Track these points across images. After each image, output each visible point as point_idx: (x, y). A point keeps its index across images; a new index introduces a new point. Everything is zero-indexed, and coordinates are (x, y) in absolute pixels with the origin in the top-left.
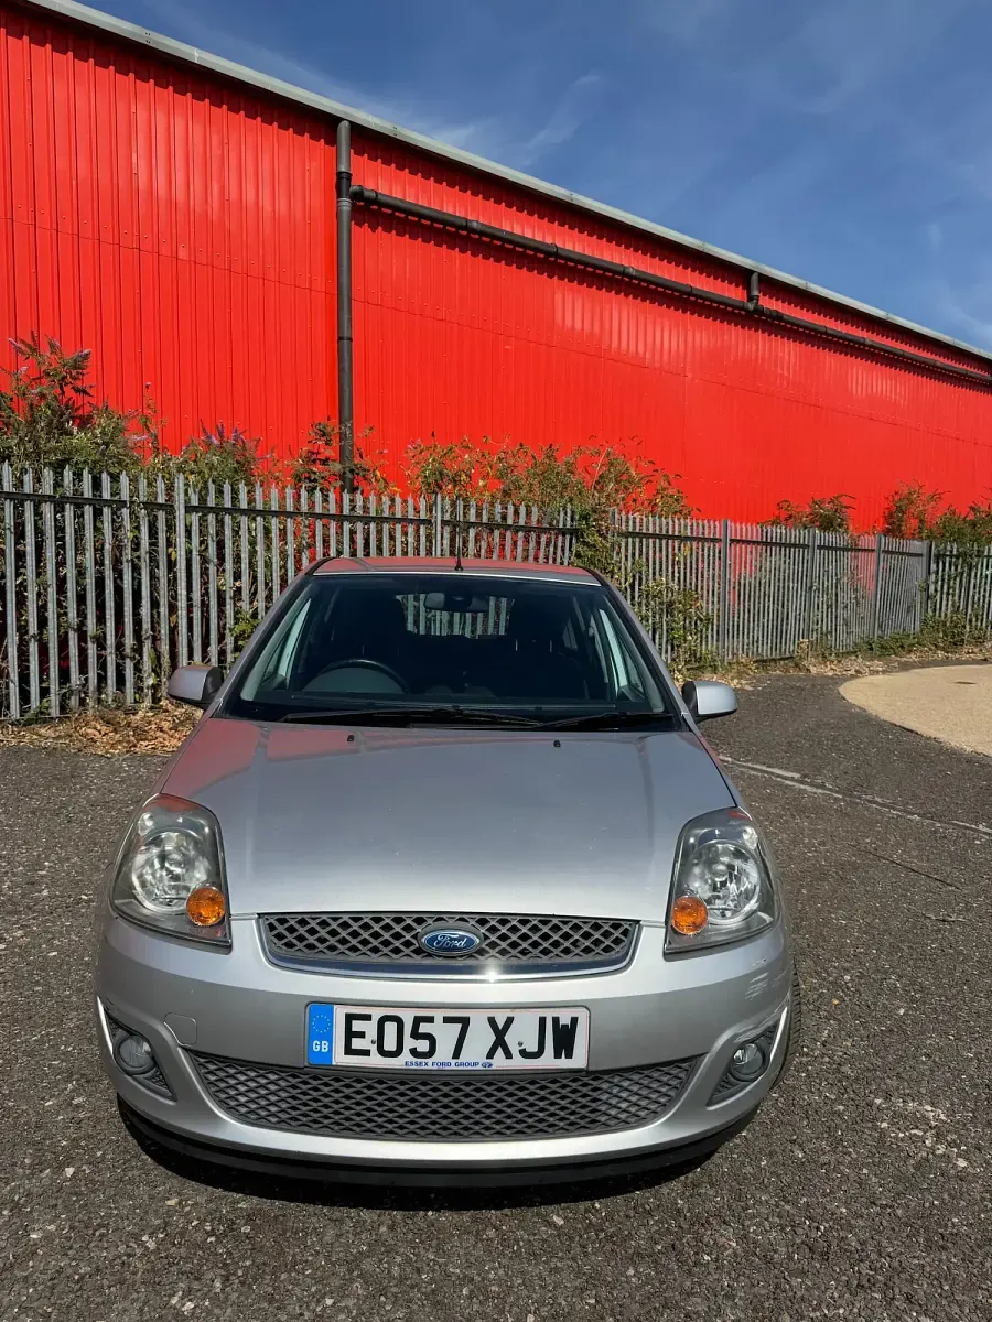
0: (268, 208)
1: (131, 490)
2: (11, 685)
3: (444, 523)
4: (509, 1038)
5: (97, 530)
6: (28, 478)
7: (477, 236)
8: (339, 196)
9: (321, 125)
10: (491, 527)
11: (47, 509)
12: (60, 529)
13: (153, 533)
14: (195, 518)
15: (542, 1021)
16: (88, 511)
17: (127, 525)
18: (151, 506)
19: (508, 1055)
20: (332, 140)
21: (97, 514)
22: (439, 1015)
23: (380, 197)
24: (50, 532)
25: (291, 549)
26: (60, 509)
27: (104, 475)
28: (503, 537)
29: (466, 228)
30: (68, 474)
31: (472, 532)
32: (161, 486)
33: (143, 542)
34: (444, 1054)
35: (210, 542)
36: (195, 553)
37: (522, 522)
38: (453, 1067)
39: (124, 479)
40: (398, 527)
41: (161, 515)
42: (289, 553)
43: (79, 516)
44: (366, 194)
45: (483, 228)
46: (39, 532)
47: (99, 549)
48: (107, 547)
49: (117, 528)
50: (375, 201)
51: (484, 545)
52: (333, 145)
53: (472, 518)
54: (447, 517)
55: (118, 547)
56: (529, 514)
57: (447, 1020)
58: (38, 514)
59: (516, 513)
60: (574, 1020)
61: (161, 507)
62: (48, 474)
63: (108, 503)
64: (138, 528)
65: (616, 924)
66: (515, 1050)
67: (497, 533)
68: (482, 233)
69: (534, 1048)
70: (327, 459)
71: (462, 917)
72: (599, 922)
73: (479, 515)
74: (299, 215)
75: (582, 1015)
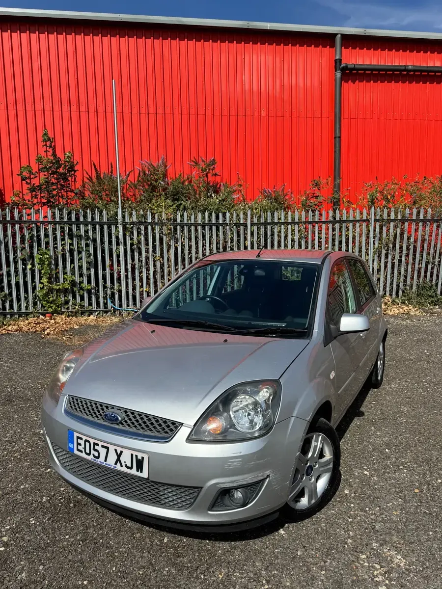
0: (301, 85)
1: (230, 219)
2: (187, 295)
3: (376, 221)
4: (122, 458)
5: (217, 235)
6: (193, 217)
7: (412, 73)
8: (336, 71)
9: (327, 40)
10: (403, 221)
11: (199, 228)
12: (204, 236)
13: (239, 236)
14: (255, 228)
15: (132, 455)
16: (214, 228)
17: (229, 233)
18: (238, 225)
19: (122, 466)
20: (333, 45)
21: (218, 230)
22: (101, 444)
23: (356, 66)
24: (200, 236)
25: (296, 238)
26: (204, 228)
27: (220, 214)
28: (410, 226)
29: (405, 70)
30: (207, 214)
31: (392, 224)
32: (242, 216)
33: (235, 239)
34: (102, 459)
35: (261, 237)
36: (255, 243)
37: (421, 217)
38: (104, 465)
39: (228, 215)
40: (351, 225)
41: (242, 228)
42: (295, 240)
43: (211, 230)
44: (349, 66)
45: (415, 68)
46: (196, 237)
47: (218, 243)
48: (221, 242)
49: (225, 234)
50: (354, 69)
51: (399, 230)
52: (333, 48)
53: (392, 217)
54: (378, 217)
55: (225, 242)
56: (426, 213)
57: (103, 446)
58: (196, 230)
59: (419, 213)
60: (143, 458)
61: (241, 224)
62: (200, 215)
63: (221, 224)
64: (233, 234)
65: (174, 423)
66: (123, 464)
67: (406, 224)
68: (415, 71)
69: (129, 465)
70: (318, 196)
71: (120, 408)
72: (167, 420)
73: (396, 215)
74: (316, 84)
75: (146, 457)
